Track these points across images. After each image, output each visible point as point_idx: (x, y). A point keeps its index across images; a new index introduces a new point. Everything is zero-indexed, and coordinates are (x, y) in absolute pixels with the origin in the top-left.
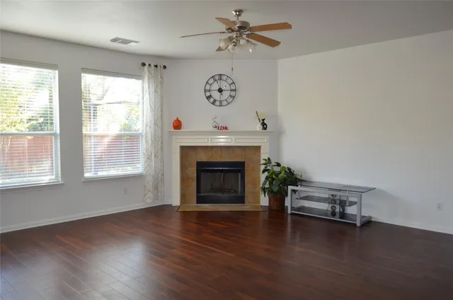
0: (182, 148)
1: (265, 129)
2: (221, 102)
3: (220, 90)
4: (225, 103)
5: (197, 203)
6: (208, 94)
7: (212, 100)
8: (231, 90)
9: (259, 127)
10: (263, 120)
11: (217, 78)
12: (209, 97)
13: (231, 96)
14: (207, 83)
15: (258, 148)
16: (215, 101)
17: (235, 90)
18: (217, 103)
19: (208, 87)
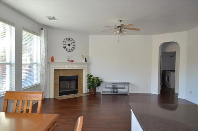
0: (55, 70)
1: (87, 62)
2: (69, 50)
3: (69, 45)
4: (71, 50)
5: (59, 95)
6: (64, 46)
7: (66, 49)
8: (73, 45)
9: (84, 61)
10: (86, 58)
11: (68, 39)
12: (64, 47)
13: (73, 47)
14: (64, 41)
15: (82, 70)
16: (67, 49)
17: (75, 45)
18: (68, 50)
19: (64, 43)
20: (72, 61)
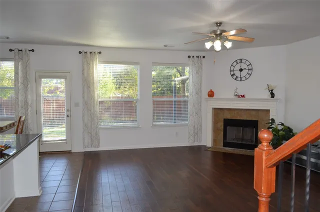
1: (273, 97)
2: (241, 78)
3: (241, 70)
4: (244, 79)
5: (224, 146)
6: (232, 73)
7: (235, 77)
8: (249, 70)
9: (268, 95)
10: (272, 90)
11: (239, 61)
12: (233, 75)
13: (248, 73)
14: (232, 65)
15: (268, 111)
16: (237, 77)
17: (252, 69)
18: (239, 79)
19: (232, 68)
20: (243, 96)
